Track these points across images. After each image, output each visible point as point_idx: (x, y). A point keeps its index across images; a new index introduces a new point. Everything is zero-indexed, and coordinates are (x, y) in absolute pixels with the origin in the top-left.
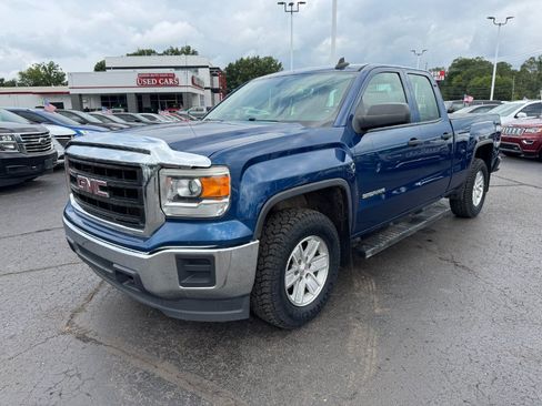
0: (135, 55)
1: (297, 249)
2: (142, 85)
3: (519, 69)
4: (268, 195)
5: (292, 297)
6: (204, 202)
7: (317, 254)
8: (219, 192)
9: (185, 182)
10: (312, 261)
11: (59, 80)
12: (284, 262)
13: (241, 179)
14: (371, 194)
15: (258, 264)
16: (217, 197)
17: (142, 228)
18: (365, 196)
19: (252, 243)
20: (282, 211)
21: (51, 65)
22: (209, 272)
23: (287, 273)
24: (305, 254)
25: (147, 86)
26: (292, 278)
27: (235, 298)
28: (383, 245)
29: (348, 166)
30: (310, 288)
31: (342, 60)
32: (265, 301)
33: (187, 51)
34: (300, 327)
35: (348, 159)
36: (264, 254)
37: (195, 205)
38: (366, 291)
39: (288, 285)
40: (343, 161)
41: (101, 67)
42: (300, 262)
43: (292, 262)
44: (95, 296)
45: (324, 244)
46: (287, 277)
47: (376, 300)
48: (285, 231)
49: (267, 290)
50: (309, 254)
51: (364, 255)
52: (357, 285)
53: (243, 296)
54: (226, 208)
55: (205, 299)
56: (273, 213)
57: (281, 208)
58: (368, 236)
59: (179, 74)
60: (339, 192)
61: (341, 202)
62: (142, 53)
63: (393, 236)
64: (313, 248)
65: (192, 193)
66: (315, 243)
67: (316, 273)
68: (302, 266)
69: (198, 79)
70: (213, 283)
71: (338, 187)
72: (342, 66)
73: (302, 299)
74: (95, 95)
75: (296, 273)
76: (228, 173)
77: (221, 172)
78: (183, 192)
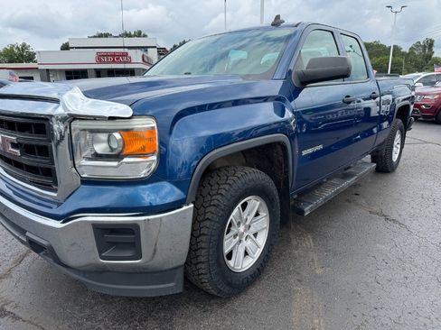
0: (95, 37)
1: (236, 210)
2: (99, 61)
3: (408, 51)
4: (204, 152)
5: (231, 263)
6: (126, 160)
7: (257, 214)
8: (143, 149)
9: (104, 137)
10: (251, 222)
11: (31, 58)
12: (222, 227)
13: (170, 133)
14: (310, 151)
15: (193, 230)
16: (141, 154)
17: (55, 191)
18: (304, 153)
19: (185, 208)
20: (219, 169)
21: (24, 45)
22: (134, 243)
23: (226, 237)
24: (245, 215)
25: (104, 63)
26: (231, 242)
27: (166, 271)
28: (320, 201)
29: (287, 122)
30: (249, 251)
31: (278, 17)
32: (201, 271)
33: (139, 34)
34: (239, 293)
35: (288, 114)
36: (200, 218)
37: (115, 164)
38: (304, 248)
39: (226, 251)
40: (283, 116)
41: (66, 47)
42: (239, 224)
43: (230, 225)
44: (25, 259)
45: (264, 205)
46: (225, 243)
47: (316, 259)
48: (223, 192)
49: (203, 259)
50: (248, 215)
51: (303, 212)
52: (294, 242)
53: (176, 268)
54: (153, 166)
55: (131, 273)
56: (209, 171)
57: (218, 166)
58: (306, 193)
59: (131, 53)
60: (279, 149)
61: (281, 159)
62: (101, 36)
63: (329, 192)
64: (254, 208)
65: (112, 149)
66: (254, 203)
67: (255, 235)
68: (242, 229)
69: (148, 58)
70: (138, 256)
71: (279, 143)
72: (277, 23)
73: (242, 264)
74: (61, 71)
75: (235, 236)
76: (154, 125)
77: (145, 124)
78: (100, 148)
